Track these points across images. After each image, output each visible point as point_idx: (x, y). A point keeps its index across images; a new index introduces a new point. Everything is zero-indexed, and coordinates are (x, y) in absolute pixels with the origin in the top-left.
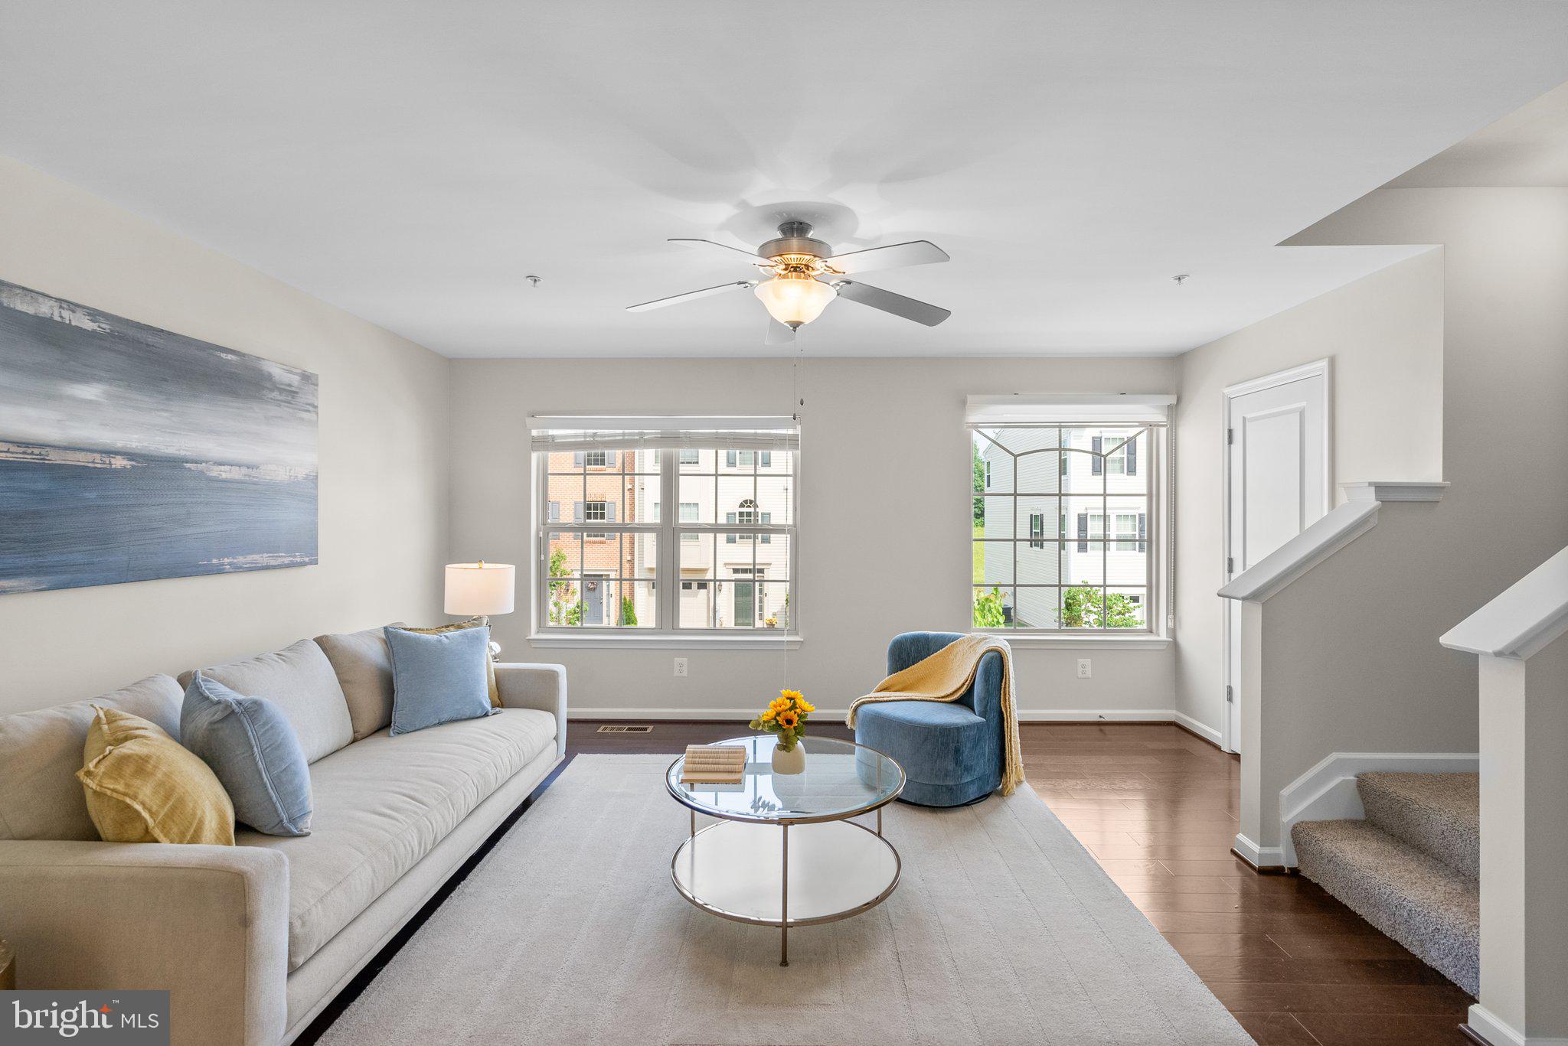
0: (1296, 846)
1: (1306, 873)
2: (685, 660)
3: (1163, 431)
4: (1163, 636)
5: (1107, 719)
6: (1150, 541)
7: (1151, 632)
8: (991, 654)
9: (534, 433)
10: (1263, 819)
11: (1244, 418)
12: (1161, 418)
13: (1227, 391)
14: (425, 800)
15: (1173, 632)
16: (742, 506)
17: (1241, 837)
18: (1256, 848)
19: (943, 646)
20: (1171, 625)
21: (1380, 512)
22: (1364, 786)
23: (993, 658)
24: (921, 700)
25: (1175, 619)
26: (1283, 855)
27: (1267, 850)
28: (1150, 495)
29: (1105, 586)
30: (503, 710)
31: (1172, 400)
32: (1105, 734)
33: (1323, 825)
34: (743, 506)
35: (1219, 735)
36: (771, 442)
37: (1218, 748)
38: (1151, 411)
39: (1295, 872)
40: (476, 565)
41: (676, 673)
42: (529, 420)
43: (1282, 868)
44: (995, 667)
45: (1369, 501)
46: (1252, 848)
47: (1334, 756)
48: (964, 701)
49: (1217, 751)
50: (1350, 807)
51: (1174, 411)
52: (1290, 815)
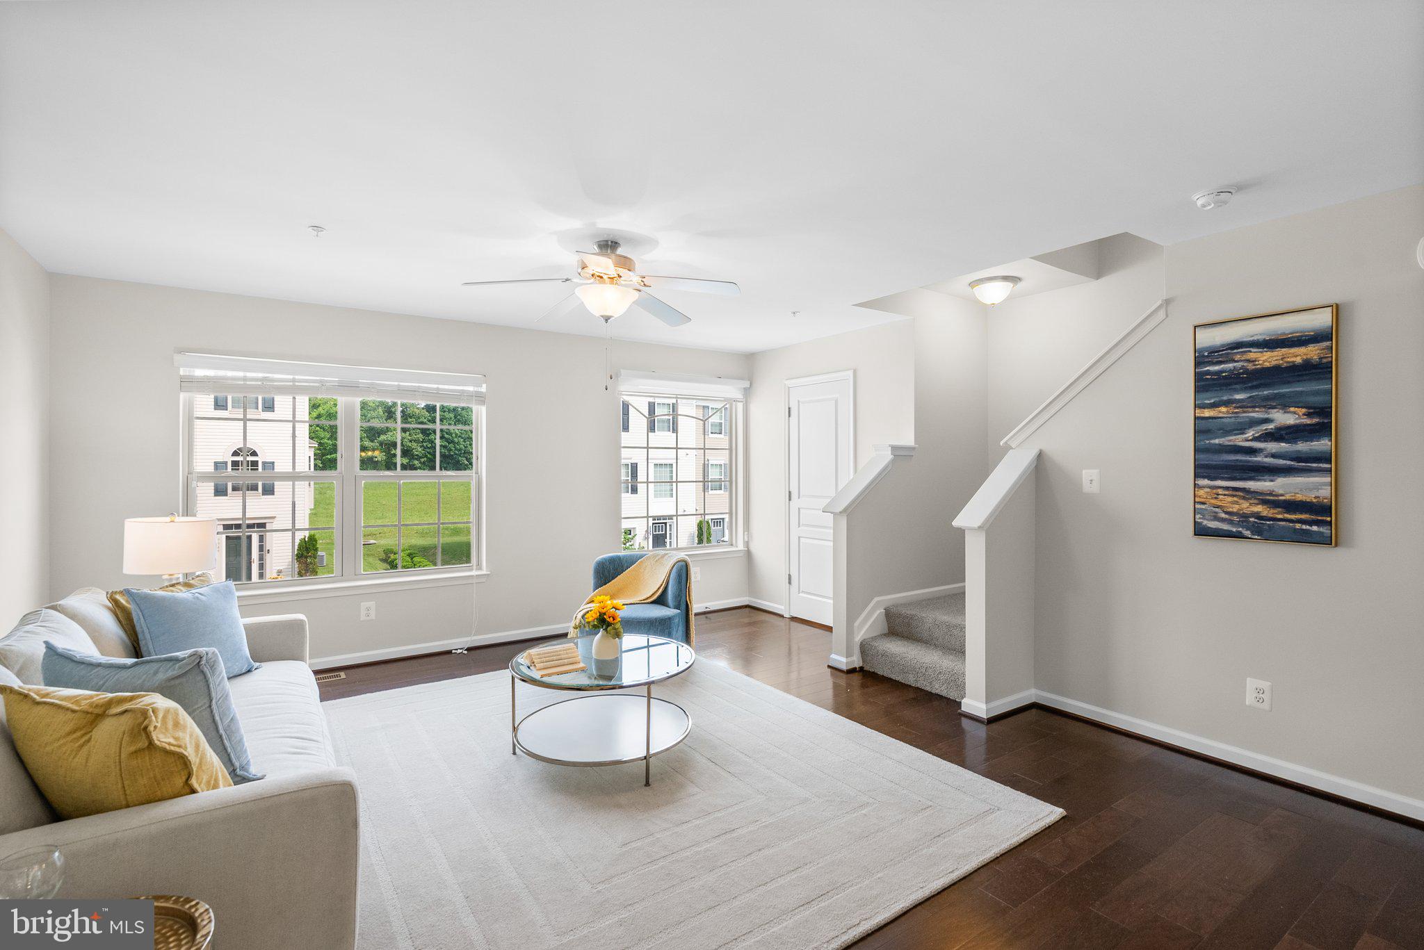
0: (862, 654)
1: (867, 668)
2: (372, 604)
3: (740, 406)
4: (741, 547)
5: (712, 609)
6: (731, 481)
7: (732, 545)
8: (681, 563)
9: (182, 373)
10: (847, 641)
11: (799, 402)
12: (739, 396)
13: (787, 382)
14: (315, 738)
15: (747, 544)
16: (235, 453)
17: (833, 656)
18: (844, 660)
19: (633, 563)
20: (746, 539)
21: (893, 462)
22: (889, 615)
23: (682, 566)
24: (630, 604)
25: (748, 534)
26: (856, 661)
27: (850, 659)
28: (730, 449)
29: (705, 514)
30: (262, 664)
31: (747, 384)
32: (710, 619)
33: (874, 638)
34: (238, 455)
35: (783, 607)
36: (459, 397)
37: (782, 616)
38: (731, 390)
39: (861, 669)
40: (168, 519)
41: (363, 618)
42: (177, 357)
43: (856, 668)
44: (683, 573)
45: (888, 456)
46: (842, 661)
47: (876, 599)
48: (660, 601)
49: (781, 619)
50: (882, 627)
51: (747, 392)
52: (858, 638)
